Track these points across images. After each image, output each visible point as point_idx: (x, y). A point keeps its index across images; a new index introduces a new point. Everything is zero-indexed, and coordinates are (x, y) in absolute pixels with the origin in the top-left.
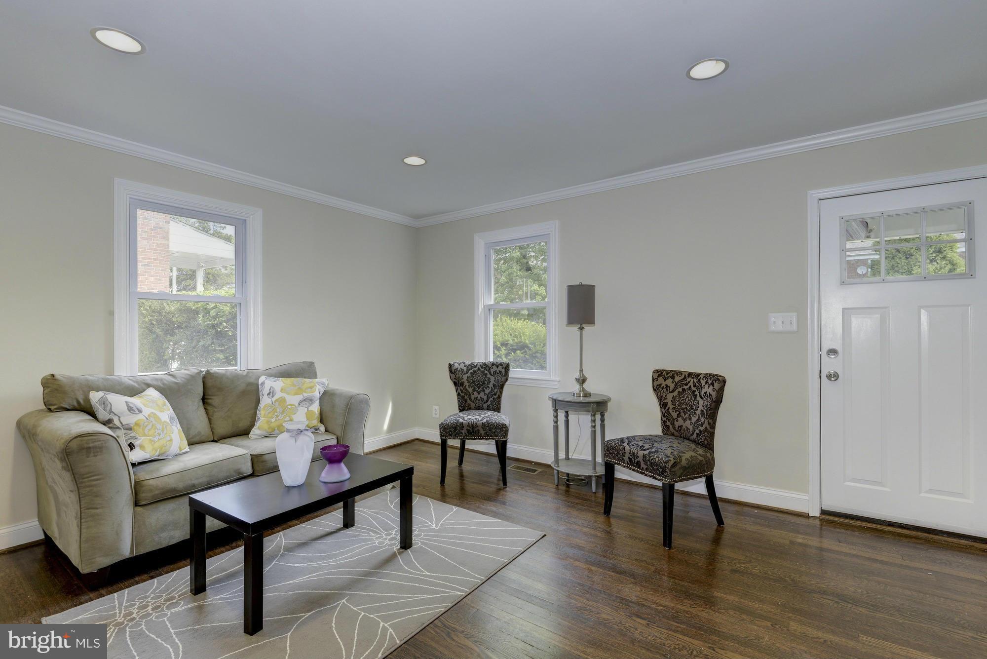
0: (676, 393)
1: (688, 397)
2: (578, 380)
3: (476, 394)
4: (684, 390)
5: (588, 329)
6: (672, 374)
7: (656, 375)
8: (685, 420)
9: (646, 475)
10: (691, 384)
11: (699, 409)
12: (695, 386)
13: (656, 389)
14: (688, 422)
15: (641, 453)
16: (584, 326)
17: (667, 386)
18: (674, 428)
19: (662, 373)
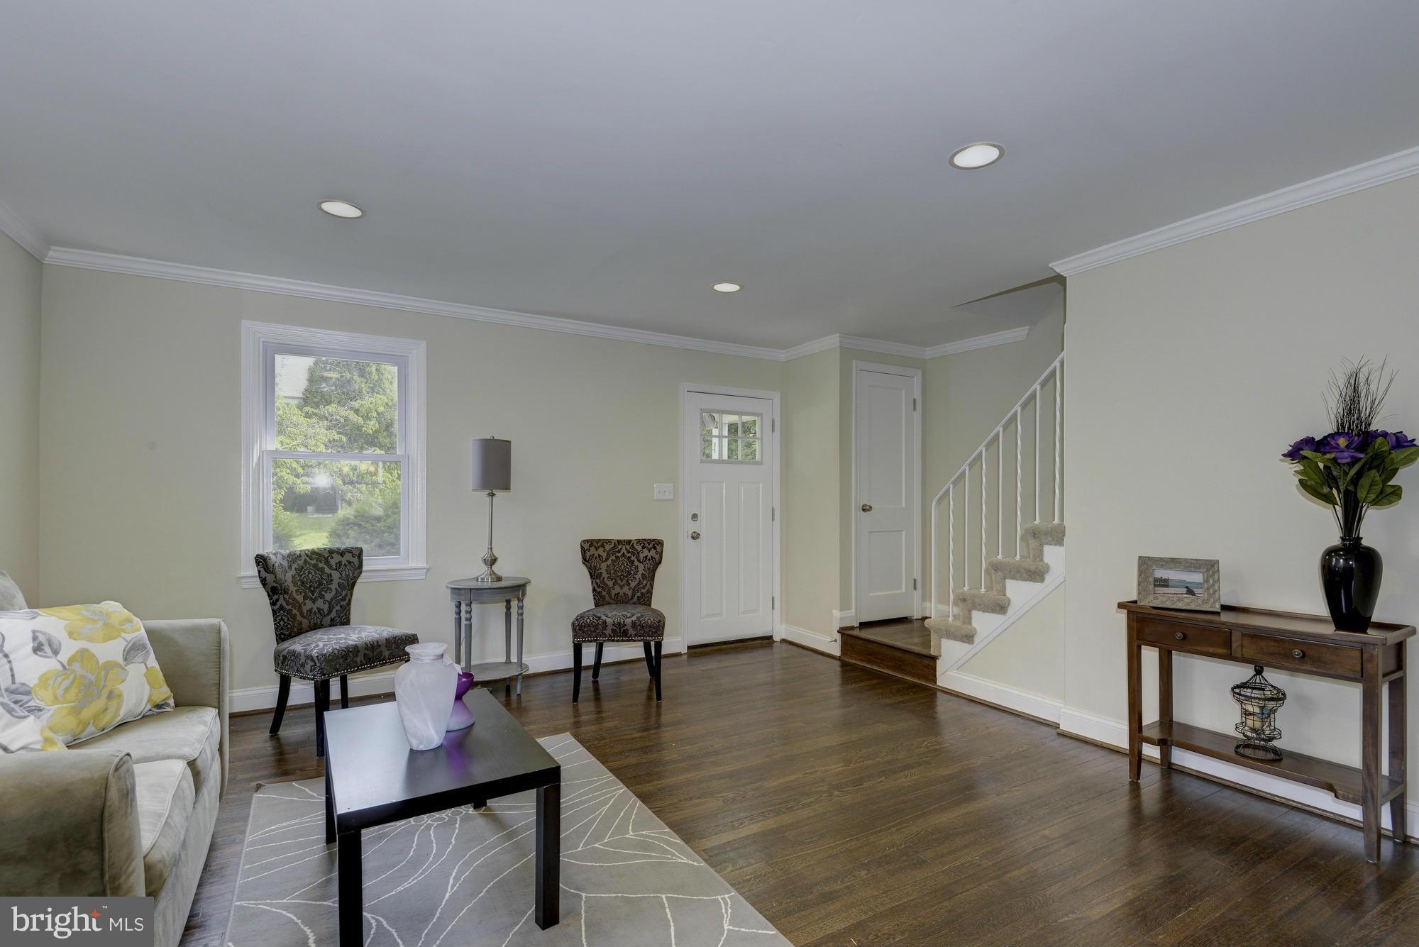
0: (609, 562)
1: (623, 564)
2: (485, 561)
3: (309, 605)
4: (617, 557)
5: (500, 494)
6: (602, 543)
7: (586, 546)
8: (622, 587)
9: (634, 641)
10: (624, 550)
11: (639, 574)
12: (628, 552)
13: (585, 560)
14: (626, 588)
15: (629, 621)
16: (494, 492)
17: (599, 556)
18: (610, 597)
19: (592, 543)
